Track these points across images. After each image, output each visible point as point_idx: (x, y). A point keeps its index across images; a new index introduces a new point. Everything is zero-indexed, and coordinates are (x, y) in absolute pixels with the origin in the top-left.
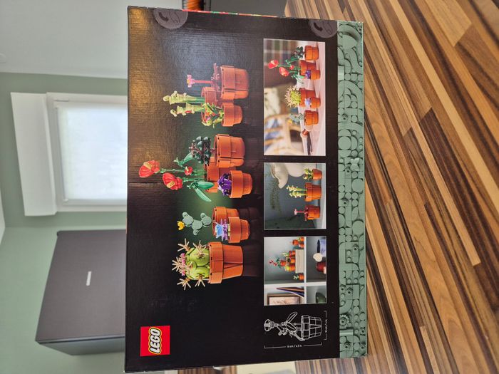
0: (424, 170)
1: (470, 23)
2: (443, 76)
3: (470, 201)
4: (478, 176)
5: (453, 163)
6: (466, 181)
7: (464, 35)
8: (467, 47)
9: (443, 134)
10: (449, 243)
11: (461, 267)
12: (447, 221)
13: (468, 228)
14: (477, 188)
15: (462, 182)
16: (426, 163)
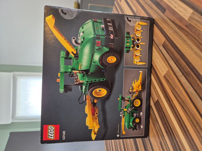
0: (158, 126)
1: (168, 69)
2: (160, 87)
3: (177, 146)
4: (178, 135)
5: (168, 126)
7: (166, 73)
9: (164, 113)
14: (179, 140)
15: (173, 136)
16: (158, 123)
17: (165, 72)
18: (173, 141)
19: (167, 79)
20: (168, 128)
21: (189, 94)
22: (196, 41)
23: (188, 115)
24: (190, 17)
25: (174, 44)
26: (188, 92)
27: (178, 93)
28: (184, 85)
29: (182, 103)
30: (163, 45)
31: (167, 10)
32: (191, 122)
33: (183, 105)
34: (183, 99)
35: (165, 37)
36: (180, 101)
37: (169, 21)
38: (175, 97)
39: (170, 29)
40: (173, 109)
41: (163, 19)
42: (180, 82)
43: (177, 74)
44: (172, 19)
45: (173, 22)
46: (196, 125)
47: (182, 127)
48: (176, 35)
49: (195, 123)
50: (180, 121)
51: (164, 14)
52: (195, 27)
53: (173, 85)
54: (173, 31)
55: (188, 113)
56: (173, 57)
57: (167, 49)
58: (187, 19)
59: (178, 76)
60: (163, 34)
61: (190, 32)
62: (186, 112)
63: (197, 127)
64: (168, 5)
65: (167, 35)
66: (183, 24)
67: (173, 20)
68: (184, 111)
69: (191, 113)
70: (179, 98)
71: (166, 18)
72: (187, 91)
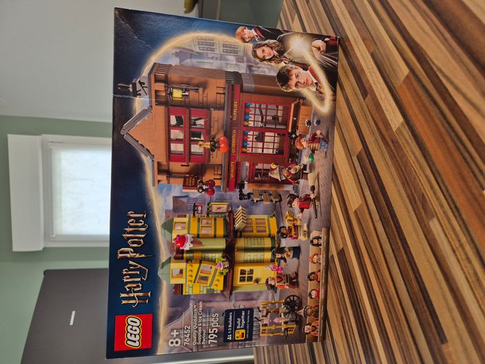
0: (340, 291)
1: (361, 202)
2: (349, 229)
3: (363, 327)
4: (366, 311)
5: (354, 294)
14: (366, 319)
16: (341, 286)
18: (359, 319)
19: (359, 218)
21: (385, 253)
22: (401, 174)
23: (381, 285)
24: (399, 129)
25: (374, 164)
26: (385, 250)
27: (372, 247)
28: (380, 237)
29: (374, 264)
30: (357, 156)
31: (369, 96)
32: (383, 295)
33: (376, 267)
34: (376, 258)
35: (362, 142)
36: (373, 260)
37: (370, 117)
39: (371, 133)
40: (363, 269)
41: (363, 109)
42: (375, 229)
43: (373, 216)
44: (374, 117)
45: (376, 124)
46: (389, 302)
47: (372, 300)
48: (378, 150)
49: (388, 298)
50: (369, 290)
51: (364, 99)
52: (402, 150)
53: (365, 231)
54: (374, 139)
55: (381, 281)
56: (370, 185)
57: (363, 166)
58: (394, 130)
59: (374, 219)
60: (360, 136)
61: (396, 154)
62: (379, 279)
63: (390, 305)
64: (371, 87)
65: (365, 141)
66: (389, 137)
67: (376, 119)
68: (377, 277)
69: (384, 282)
70: (371, 256)
71: (366, 108)
72: (383, 247)
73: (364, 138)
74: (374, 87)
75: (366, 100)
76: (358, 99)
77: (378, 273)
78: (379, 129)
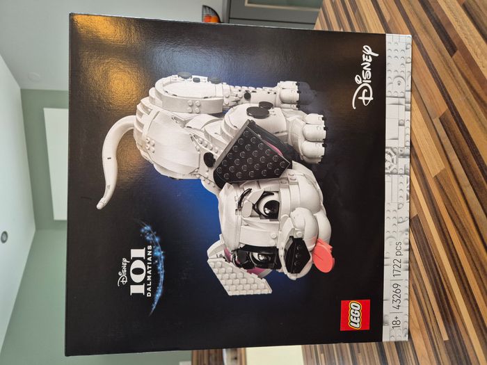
1: (444, 167)
3: (443, 294)
4: (448, 278)
5: (432, 261)
6: (440, 278)
8: (442, 183)
9: (426, 240)
10: (428, 319)
11: (436, 339)
12: (428, 302)
13: (441, 313)
14: (447, 286)
15: (437, 278)
17: (439, 171)
18: (437, 285)
19: (440, 184)
20: (430, 265)
21: (476, 219)
23: (469, 252)
25: (464, 125)
26: (475, 215)
27: (458, 212)
28: (469, 203)
29: (461, 230)
30: (440, 119)
31: (458, 52)
32: (471, 262)
33: (463, 233)
34: (464, 224)
35: (447, 103)
36: (458, 226)
37: (460, 75)
38: (452, 218)
39: (460, 93)
41: (449, 67)
42: (463, 194)
43: (460, 181)
44: (465, 74)
45: (468, 83)
46: (479, 268)
47: (456, 267)
48: (470, 110)
49: (478, 266)
51: (451, 56)
53: (449, 198)
54: (465, 98)
55: (469, 248)
56: (457, 148)
57: (447, 129)
59: (462, 184)
60: (444, 96)
62: (466, 245)
63: (480, 271)
64: (461, 42)
65: (452, 102)
67: (468, 77)
68: (463, 244)
69: (474, 249)
70: (457, 222)
71: (454, 65)
72: (473, 212)
73: (450, 99)
74: (466, 42)
75: (454, 57)
76: (443, 56)
77: (465, 240)
78: (471, 88)
